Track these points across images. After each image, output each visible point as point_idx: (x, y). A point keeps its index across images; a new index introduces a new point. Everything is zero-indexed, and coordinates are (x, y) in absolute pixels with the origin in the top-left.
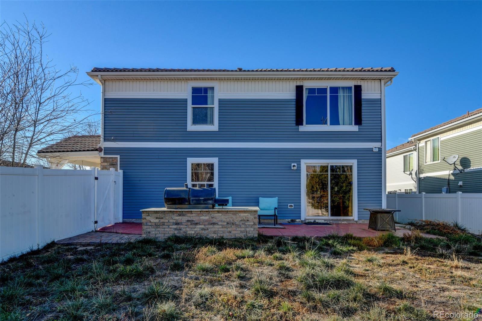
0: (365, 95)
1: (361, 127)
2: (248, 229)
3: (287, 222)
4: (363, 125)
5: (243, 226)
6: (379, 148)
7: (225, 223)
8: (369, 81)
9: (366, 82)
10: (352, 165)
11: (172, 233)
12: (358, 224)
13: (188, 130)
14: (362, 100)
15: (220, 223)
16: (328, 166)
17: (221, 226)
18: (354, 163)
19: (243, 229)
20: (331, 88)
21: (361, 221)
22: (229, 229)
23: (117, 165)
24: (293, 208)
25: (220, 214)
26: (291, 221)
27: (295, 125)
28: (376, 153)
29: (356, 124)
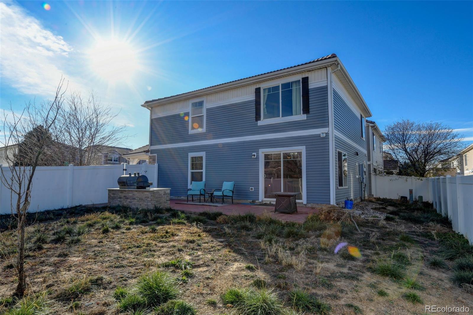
0: (312, 85)
1: (309, 115)
2: (148, 203)
3: (249, 203)
4: (310, 113)
5: (146, 201)
6: (326, 133)
7: (139, 199)
8: (316, 72)
9: (313, 73)
10: (300, 151)
11: (118, 203)
12: (307, 207)
13: (189, 133)
14: (310, 90)
15: (137, 199)
16: (280, 154)
17: (137, 201)
18: (302, 149)
19: (146, 203)
20: (282, 85)
21: (310, 204)
22: (140, 203)
23: (155, 160)
24: (253, 190)
25: (137, 193)
26: (252, 202)
27: (255, 121)
28: (323, 138)
29: (304, 113)
